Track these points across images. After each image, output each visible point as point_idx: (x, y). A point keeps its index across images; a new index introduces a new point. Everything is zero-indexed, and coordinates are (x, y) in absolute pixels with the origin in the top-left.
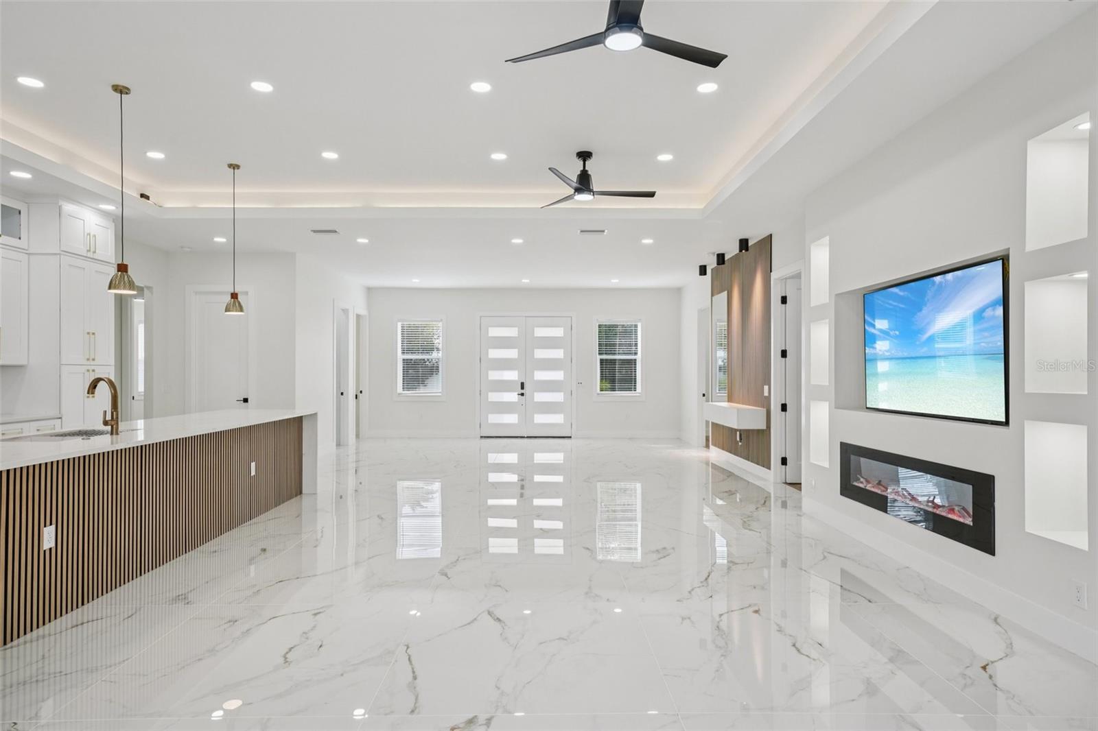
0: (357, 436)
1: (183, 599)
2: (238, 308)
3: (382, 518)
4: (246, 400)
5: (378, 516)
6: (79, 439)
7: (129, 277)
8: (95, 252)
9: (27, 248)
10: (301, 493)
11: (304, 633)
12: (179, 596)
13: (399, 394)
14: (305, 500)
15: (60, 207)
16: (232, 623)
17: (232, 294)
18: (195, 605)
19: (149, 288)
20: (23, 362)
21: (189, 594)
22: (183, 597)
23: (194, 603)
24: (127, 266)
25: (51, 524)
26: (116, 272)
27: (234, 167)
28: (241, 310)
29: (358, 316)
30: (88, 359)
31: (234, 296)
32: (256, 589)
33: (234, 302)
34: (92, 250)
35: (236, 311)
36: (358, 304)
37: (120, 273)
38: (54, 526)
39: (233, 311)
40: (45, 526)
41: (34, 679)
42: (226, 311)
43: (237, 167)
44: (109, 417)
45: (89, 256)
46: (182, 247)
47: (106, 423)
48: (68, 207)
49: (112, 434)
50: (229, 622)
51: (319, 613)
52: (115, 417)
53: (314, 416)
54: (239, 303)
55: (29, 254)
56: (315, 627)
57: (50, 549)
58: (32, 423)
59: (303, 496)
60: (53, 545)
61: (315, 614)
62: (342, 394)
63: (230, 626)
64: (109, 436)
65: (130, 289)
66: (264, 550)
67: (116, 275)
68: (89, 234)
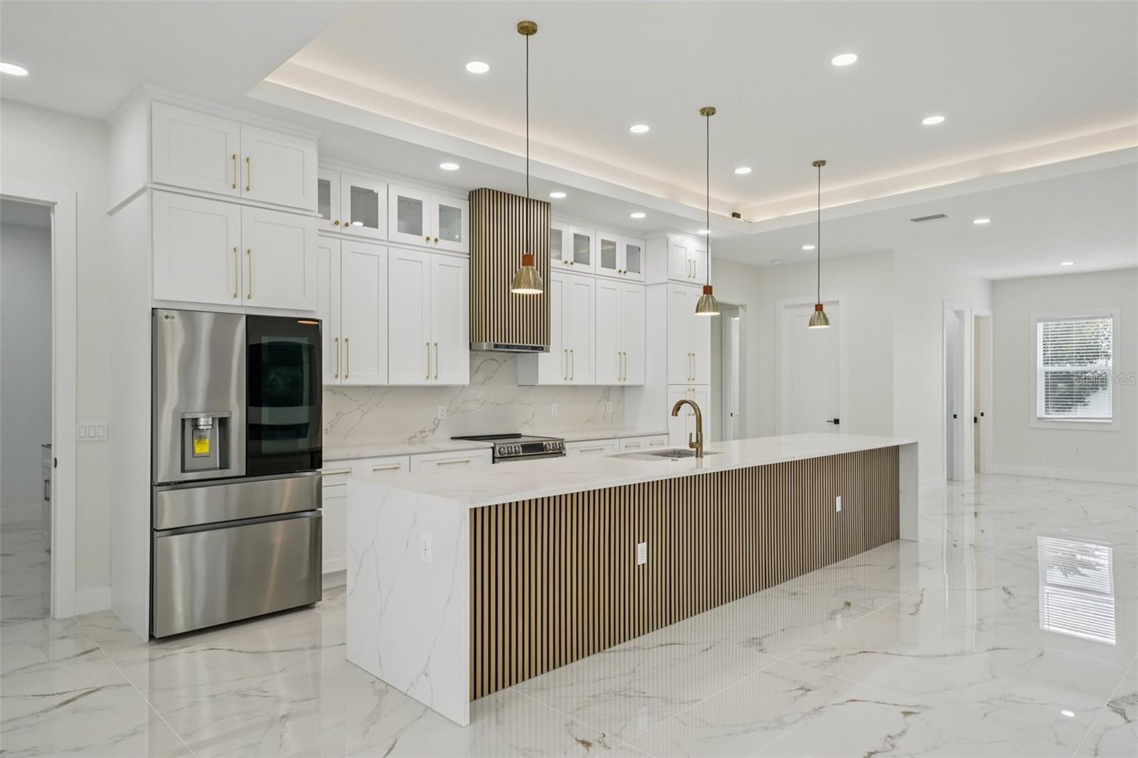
0: (977, 469)
1: (755, 642)
2: (823, 322)
3: (1010, 593)
4: (837, 422)
5: (1004, 589)
6: (668, 461)
7: (712, 297)
8: (694, 277)
9: (644, 280)
10: (898, 537)
11: (889, 736)
12: (753, 639)
13: (1040, 419)
14: (904, 550)
15: (667, 239)
16: (804, 692)
17: (816, 306)
18: (767, 654)
19: (743, 306)
20: (642, 383)
21: (764, 639)
22: (758, 641)
23: (766, 653)
24: (711, 287)
25: (643, 541)
26: (702, 294)
27: (820, 164)
28: (827, 322)
29: (977, 319)
30: (689, 379)
31: (819, 308)
32: (834, 654)
33: (819, 314)
34: (692, 276)
35: (821, 324)
36: (977, 304)
37: (705, 295)
38: (645, 544)
39: (817, 325)
40: (639, 543)
41: (622, 693)
42: (810, 325)
43: (823, 163)
44: (694, 440)
45: (690, 281)
46: (773, 261)
47: (691, 445)
48: (675, 238)
49: (697, 456)
50: (802, 688)
51: (911, 713)
52: (699, 440)
53: (913, 446)
54: (824, 315)
55: (645, 285)
56: (904, 732)
57: (643, 565)
58: (647, 437)
59: (901, 542)
60: (645, 562)
61: (906, 714)
62: (955, 416)
63: (802, 695)
64: (694, 457)
65: (714, 311)
66: (848, 604)
67: (702, 298)
68: (690, 260)
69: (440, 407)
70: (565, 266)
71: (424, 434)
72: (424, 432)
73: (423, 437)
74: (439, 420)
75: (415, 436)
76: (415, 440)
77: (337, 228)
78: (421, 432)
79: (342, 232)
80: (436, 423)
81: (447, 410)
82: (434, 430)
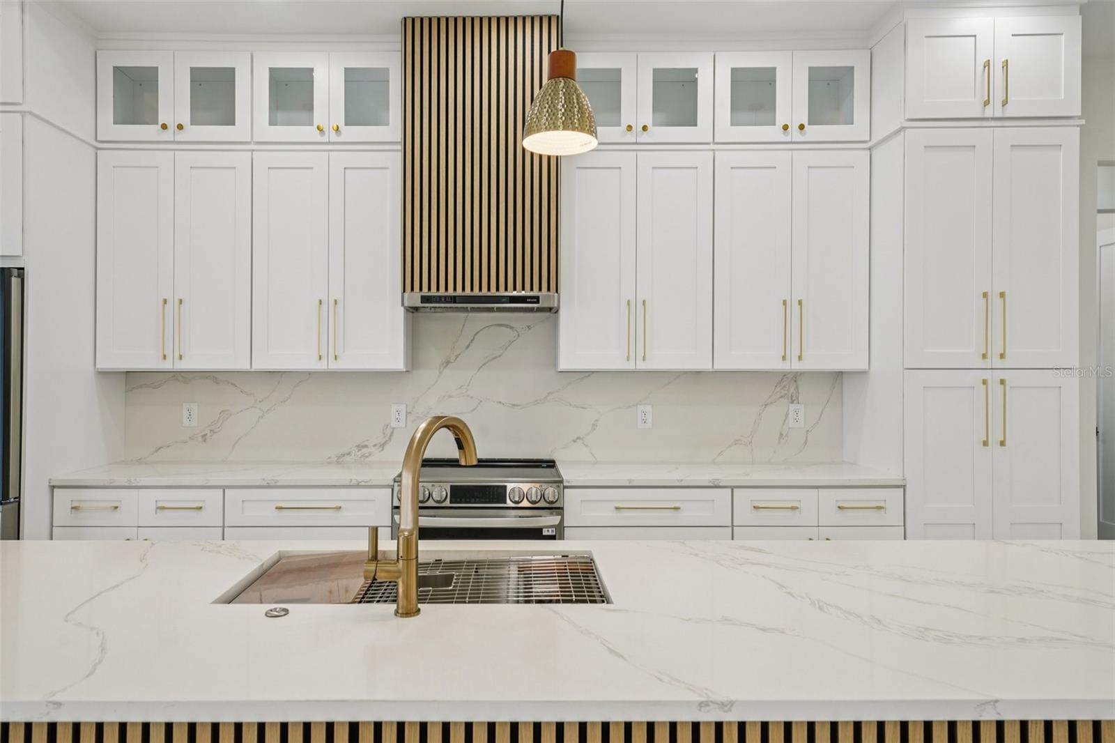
8: (1006, 103)
9: (864, 137)
20: (862, 365)
34: (997, 101)
55: (871, 147)
68: (987, 64)
69: (394, 407)
70: (630, 138)
71: (365, 451)
72: (366, 446)
73: (363, 456)
74: (394, 428)
75: (349, 454)
76: (347, 458)
77: (168, 135)
78: (360, 447)
79: (177, 139)
80: (388, 432)
81: (408, 413)
82: (383, 445)
